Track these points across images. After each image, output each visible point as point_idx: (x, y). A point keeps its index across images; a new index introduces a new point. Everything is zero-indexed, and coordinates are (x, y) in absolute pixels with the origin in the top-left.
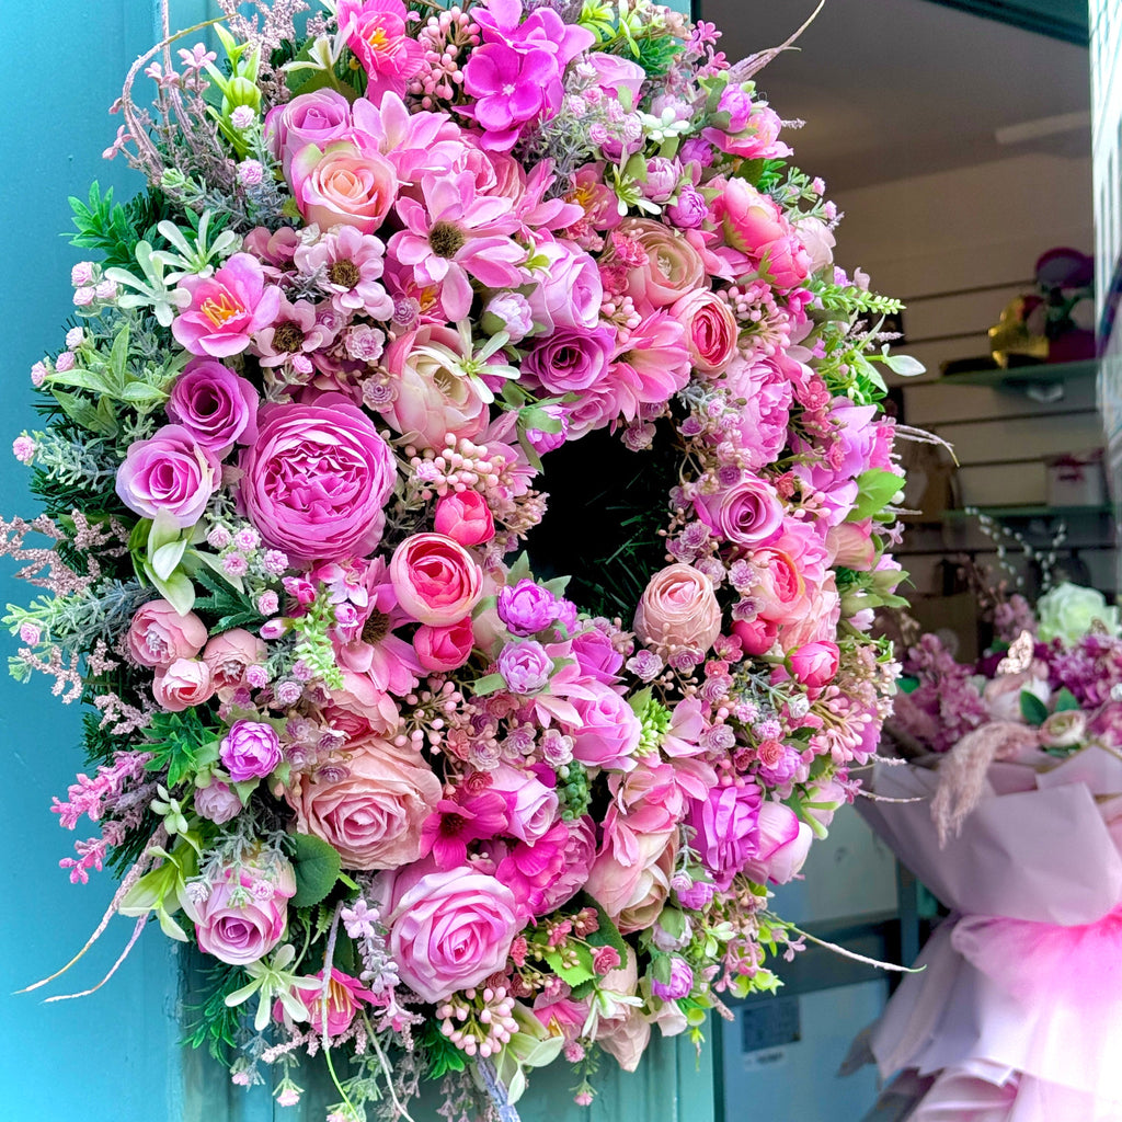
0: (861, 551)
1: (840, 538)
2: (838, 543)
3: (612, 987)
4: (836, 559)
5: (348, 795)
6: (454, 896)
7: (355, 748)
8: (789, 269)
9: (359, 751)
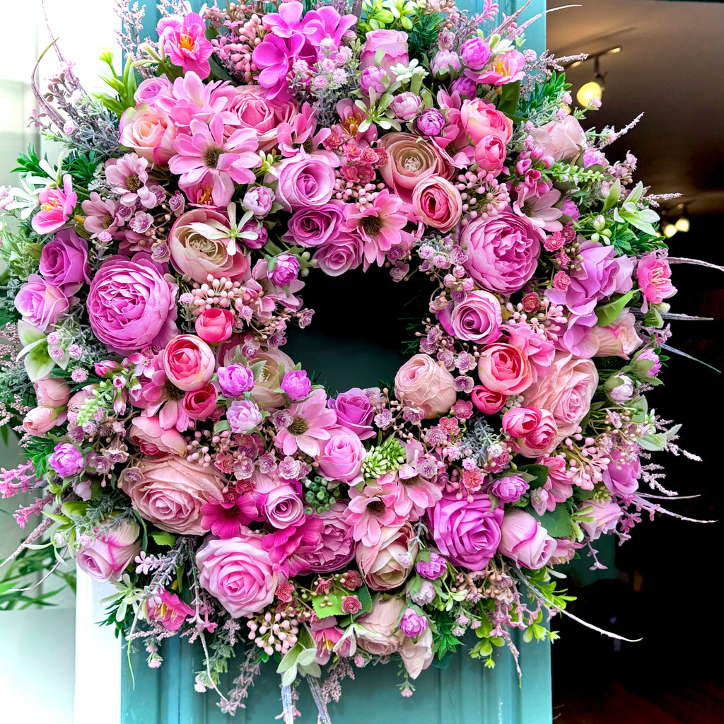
0: (615, 346)
1: (599, 338)
2: (598, 341)
3: (377, 623)
4: (598, 352)
5: (152, 490)
6: (232, 554)
7: (162, 462)
8: (484, 157)
9: (165, 464)
